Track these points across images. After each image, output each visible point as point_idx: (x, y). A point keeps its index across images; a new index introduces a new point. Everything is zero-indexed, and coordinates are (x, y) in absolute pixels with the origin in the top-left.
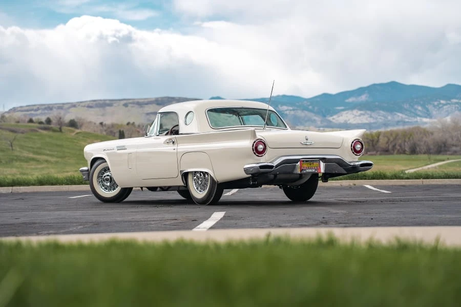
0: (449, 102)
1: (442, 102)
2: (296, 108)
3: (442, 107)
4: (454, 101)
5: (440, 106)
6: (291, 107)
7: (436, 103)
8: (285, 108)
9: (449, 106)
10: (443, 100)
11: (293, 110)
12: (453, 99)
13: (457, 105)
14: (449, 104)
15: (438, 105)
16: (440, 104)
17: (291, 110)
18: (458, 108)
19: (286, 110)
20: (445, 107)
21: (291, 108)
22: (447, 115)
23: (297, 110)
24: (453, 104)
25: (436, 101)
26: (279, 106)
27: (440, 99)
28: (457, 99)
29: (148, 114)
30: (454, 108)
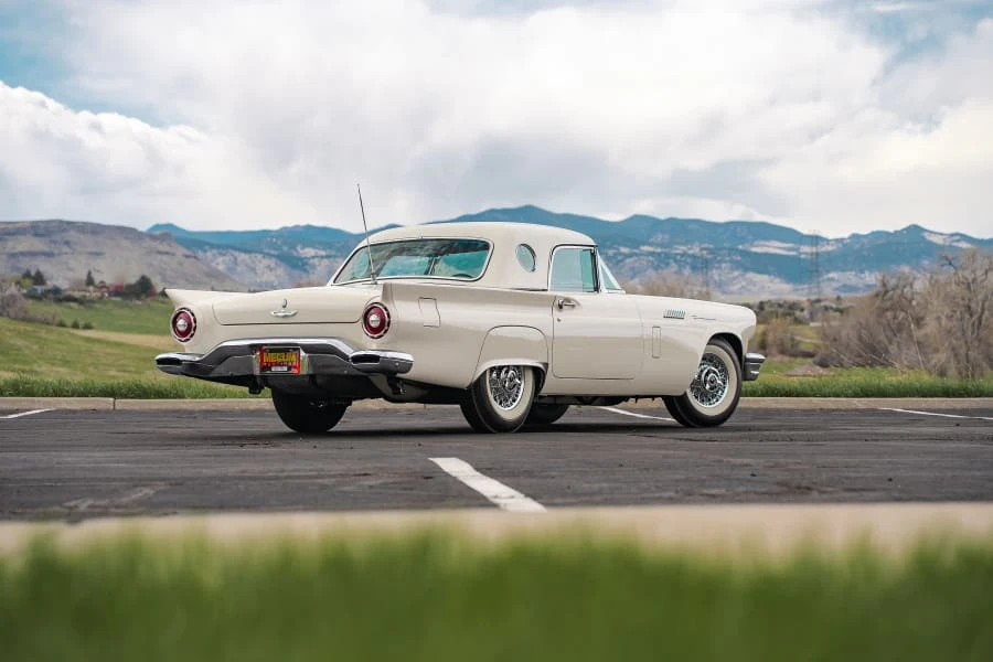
0: (636, 251)
1: (624, 250)
2: (333, 253)
3: (622, 261)
4: (646, 248)
5: (620, 258)
6: (324, 249)
7: (611, 252)
8: (309, 252)
9: (635, 258)
10: (626, 246)
11: (328, 257)
12: (644, 244)
13: (651, 258)
14: (636, 254)
15: (615, 254)
16: (621, 254)
17: (322, 257)
18: (652, 263)
19: (313, 257)
20: (628, 260)
21: (323, 253)
22: (632, 278)
23: (335, 257)
24: (641, 255)
25: (611, 248)
26: (299, 248)
27: (620, 244)
28: (650, 244)
29: (13, 255)
30: (644, 263)
